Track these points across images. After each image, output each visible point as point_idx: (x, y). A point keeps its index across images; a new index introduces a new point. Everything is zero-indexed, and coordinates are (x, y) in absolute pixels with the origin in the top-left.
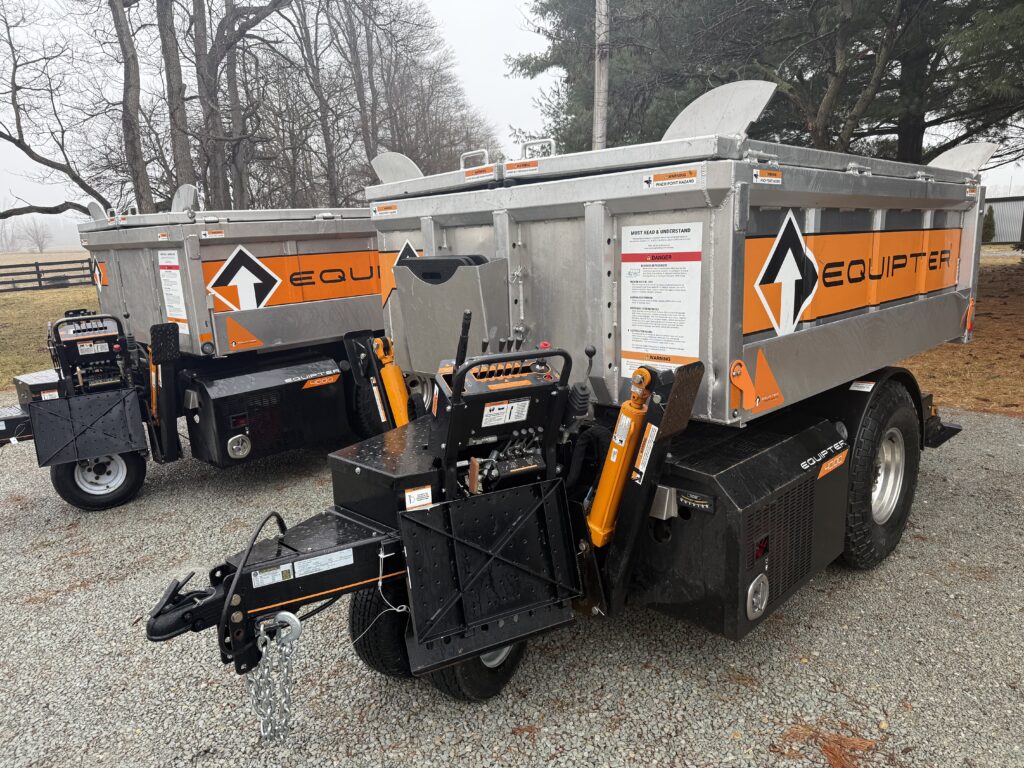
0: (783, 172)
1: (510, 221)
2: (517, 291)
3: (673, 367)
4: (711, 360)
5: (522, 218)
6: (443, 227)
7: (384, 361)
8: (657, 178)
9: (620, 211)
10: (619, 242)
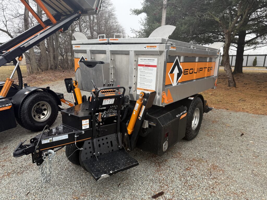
0: (176, 47)
1: (111, 53)
2: (112, 71)
3: (149, 92)
4: (158, 91)
5: (114, 53)
6: (92, 53)
7: (75, 87)
8: (147, 47)
9: (138, 54)
10: (137, 61)
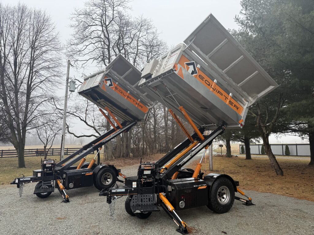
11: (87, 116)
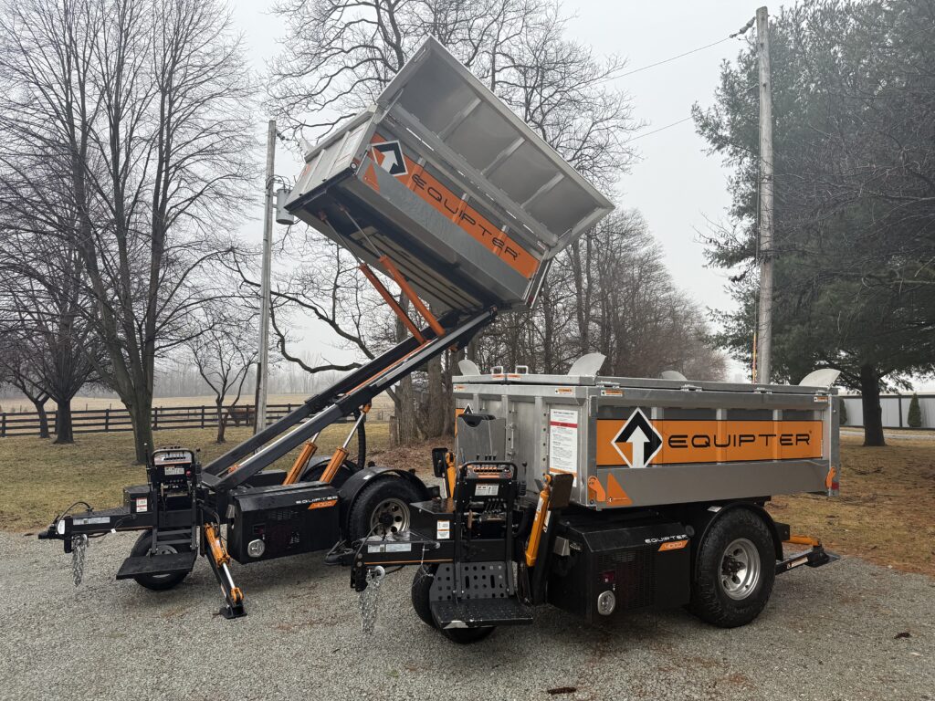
0: (623, 391)
1: (509, 401)
2: (510, 434)
4: (577, 473)
5: (515, 400)
6: (483, 399)
7: (449, 465)
8: (560, 390)
9: (550, 403)
10: (549, 415)
11: (337, 306)
